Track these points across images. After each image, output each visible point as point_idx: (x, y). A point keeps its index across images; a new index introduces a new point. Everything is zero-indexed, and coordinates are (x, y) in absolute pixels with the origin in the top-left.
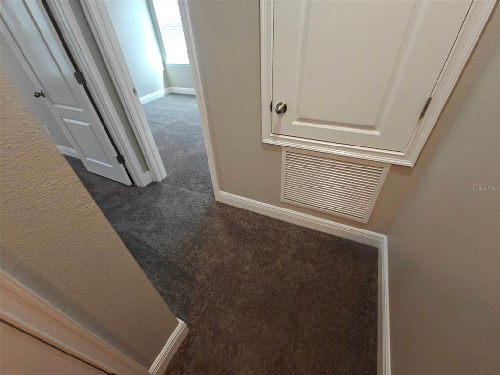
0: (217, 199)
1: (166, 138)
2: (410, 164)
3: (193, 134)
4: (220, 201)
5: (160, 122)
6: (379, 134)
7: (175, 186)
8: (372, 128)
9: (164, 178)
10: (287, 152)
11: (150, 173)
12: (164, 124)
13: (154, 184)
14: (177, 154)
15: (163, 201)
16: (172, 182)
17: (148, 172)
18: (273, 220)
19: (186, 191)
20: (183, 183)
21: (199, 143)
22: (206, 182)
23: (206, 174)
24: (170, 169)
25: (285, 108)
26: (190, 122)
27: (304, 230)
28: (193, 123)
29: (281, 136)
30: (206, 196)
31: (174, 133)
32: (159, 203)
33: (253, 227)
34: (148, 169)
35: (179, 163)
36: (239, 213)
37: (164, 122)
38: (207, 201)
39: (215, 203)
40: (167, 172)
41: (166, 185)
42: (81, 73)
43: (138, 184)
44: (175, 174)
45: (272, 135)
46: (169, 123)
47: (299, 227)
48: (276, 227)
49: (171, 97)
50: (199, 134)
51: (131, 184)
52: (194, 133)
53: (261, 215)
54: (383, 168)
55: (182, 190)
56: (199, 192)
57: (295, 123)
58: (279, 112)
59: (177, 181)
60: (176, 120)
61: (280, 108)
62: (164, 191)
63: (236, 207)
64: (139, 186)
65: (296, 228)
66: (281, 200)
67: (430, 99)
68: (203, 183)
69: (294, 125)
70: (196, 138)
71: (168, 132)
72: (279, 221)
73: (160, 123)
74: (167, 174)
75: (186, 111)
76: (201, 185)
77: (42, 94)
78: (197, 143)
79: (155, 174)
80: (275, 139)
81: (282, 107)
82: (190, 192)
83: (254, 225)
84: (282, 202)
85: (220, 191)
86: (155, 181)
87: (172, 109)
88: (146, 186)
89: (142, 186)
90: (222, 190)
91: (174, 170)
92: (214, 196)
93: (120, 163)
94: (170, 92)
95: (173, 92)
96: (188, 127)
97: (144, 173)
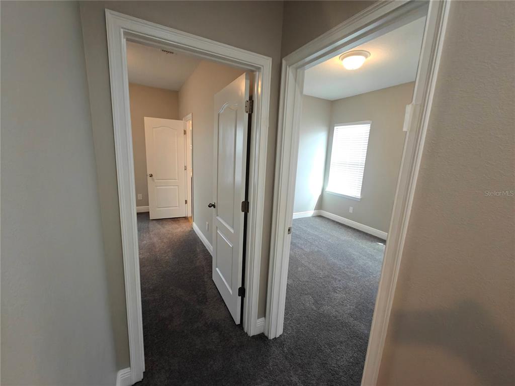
1: (300, 269)
3: (333, 278)
5: (299, 245)
9: (277, 337)
11: (265, 322)
12: (303, 249)
13: (262, 337)
17: (263, 319)
26: (332, 258)
31: (311, 266)
34: (265, 316)
35: (304, 319)
37: (303, 247)
42: (248, 203)
43: (246, 328)
44: (293, 336)
46: (308, 250)
49: (318, 220)
50: (340, 281)
51: (239, 323)
52: (334, 276)
60: (316, 249)
64: (246, 332)
70: (335, 285)
71: (303, 262)
74: (283, 331)
75: (330, 240)
77: (214, 206)
78: (336, 295)
79: (269, 326)
86: (266, 334)
87: (316, 233)
88: (253, 336)
89: (249, 334)
93: (239, 296)
94: (319, 215)
95: (322, 215)
96: (328, 264)
97: (258, 318)
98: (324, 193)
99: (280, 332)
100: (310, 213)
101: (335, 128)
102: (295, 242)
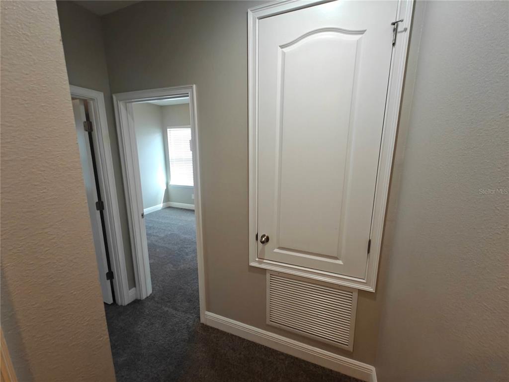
0: (202, 320)
1: (158, 250)
2: (372, 290)
3: (185, 248)
4: (205, 324)
5: (154, 234)
6: (342, 264)
7: (159, 306)
8: (336, 258)
9: (148, 296)
10: (271, 275)
11: (136, 290)
12: (158, 236)
13: (137, 302)
14: (166, 268)
15: (143, 324)
16: (156, 299)
17: (134, 289)
18: (260, 346)
19: (171, 310)
20: (168, 302)
21: (189, 257)
22: (193, 299)
23: (193, 291)
24: (157, 285)
25: (268, 239)
26: (183, 235)
27: (292, 360)
28: (186, 236)
29: (265, 261)
30: (191, 317)
31: (167, 245)
32: (139, 326)
33: (238, 356)
34: (135, 286)
35: (167, 278)
36: (224, 338)
37: (158, 234)
38: (191, 323)
39: (200, 325)
40: (153, 289)
41: (149, 303)
43: (119, 302)
44: (161, 291)
45: (257, 259)
46: (162, 235)
47: (288, 356)
48: (263, 356)
49: (168, 211)
51: (112, 302)
52: (185, 246)
53: (248, 341)
54: (352, 293)
55: (166, 309)
56: (184, 312)
57: (276, 250)
58: (263, 242)
59: (162, 299)
60: (169, 233)
61: (263, 239)
62: (147, 311)
63: (221, 331)
64: (120, 304)
65: (284, 358)
66: (267, 323)
67: (370, 241)
68: (190, 301)
69: (275, 252)
70: (187, 251)
71: (160, 245)
72: (266, 348)
73: (154, 236)
74: (153, 291)
75: (180, 224)
76: (187, 304)
78: (188, 256)
79: (140, 291)
80: (260, 263)
81: (265, 239)
82: (174, 312)
83: (240, 354)
84: (268, 325)
85: (207, 312)
86: (139, 298)
87: (167, 221)
88: (128, 305)
89: (124, 305)
90: (209, 310)
91: (160, 286)
92: (199, 317)
93: (108, 279)
94: (168, 206)
95: (171, 206)
96: (181, 240)
97: (129, 289)
98: (169, 187)
99: (150, 291)
100: (160, 206)
101: (168, 130)
102: (149, 232)
